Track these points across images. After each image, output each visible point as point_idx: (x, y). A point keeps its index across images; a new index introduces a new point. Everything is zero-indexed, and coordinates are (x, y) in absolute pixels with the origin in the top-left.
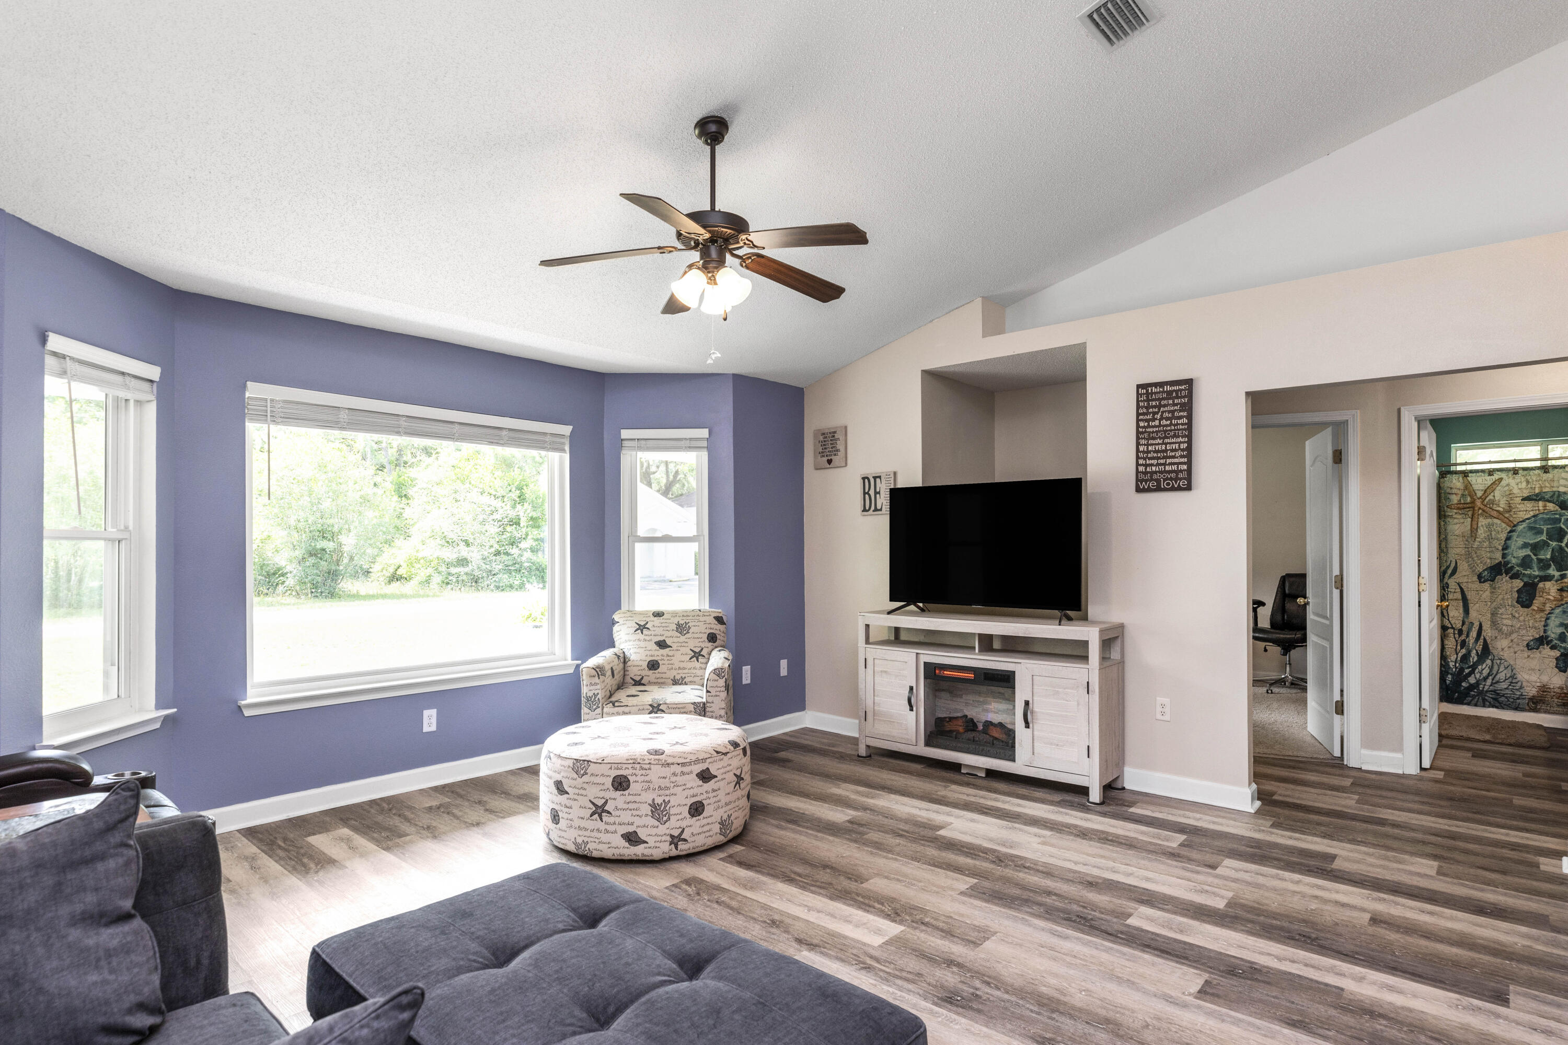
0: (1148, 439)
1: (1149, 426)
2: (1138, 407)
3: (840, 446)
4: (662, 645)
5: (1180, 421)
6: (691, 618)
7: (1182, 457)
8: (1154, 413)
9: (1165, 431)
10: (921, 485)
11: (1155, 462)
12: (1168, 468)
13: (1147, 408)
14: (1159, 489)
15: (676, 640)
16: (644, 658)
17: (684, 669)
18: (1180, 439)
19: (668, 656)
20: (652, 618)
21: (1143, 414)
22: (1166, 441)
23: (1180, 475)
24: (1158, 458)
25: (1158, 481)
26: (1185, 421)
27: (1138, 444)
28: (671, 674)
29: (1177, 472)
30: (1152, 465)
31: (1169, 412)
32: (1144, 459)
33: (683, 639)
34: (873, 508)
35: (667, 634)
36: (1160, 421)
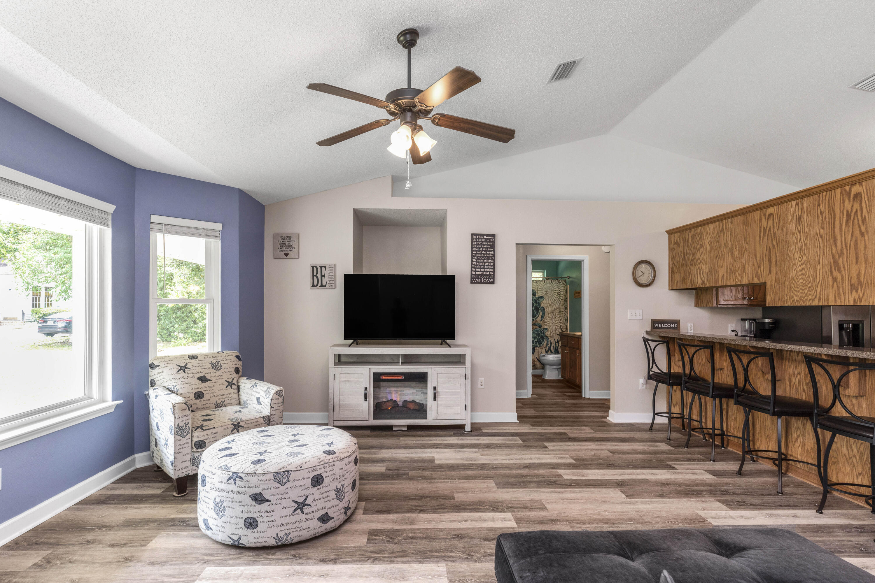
0: (477, 259)
1: (477, 253)
2: (472, 244)
3: (294, 245)
4: (203, 379)
5: (490, 253)
6: (219, 358)
7: (491, 269)
8: (479, 248)
9: (484, 257)
10: (352, 273)
11: (480, 270)
12: (485, 273)
13: (476, 245)
14: (481, 282)
15: (213, 375)
16: (190, 391)
17: (223, 395)
18: (490, 261)
19: (209, 387)
20: (190, 361)
21: (475, 247)
22: (485, 261)
23: (490, 277)
24: (481, 269)
25: (481, 279)
26: (493, 253)
27: (472, 261)
28: (214, 400)
29: (489, 275)
30: (478, 271)
31: (486, 248)
32: (475, 268)
33: (218, 373)
34: (320, 284)
35: (205, 371)
36: (482, 251)
